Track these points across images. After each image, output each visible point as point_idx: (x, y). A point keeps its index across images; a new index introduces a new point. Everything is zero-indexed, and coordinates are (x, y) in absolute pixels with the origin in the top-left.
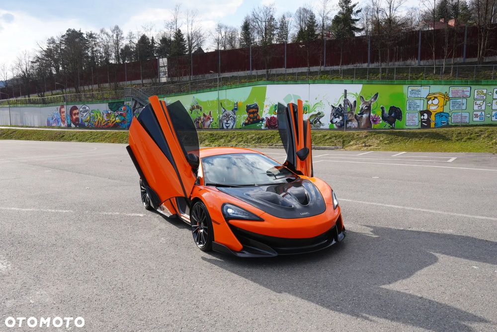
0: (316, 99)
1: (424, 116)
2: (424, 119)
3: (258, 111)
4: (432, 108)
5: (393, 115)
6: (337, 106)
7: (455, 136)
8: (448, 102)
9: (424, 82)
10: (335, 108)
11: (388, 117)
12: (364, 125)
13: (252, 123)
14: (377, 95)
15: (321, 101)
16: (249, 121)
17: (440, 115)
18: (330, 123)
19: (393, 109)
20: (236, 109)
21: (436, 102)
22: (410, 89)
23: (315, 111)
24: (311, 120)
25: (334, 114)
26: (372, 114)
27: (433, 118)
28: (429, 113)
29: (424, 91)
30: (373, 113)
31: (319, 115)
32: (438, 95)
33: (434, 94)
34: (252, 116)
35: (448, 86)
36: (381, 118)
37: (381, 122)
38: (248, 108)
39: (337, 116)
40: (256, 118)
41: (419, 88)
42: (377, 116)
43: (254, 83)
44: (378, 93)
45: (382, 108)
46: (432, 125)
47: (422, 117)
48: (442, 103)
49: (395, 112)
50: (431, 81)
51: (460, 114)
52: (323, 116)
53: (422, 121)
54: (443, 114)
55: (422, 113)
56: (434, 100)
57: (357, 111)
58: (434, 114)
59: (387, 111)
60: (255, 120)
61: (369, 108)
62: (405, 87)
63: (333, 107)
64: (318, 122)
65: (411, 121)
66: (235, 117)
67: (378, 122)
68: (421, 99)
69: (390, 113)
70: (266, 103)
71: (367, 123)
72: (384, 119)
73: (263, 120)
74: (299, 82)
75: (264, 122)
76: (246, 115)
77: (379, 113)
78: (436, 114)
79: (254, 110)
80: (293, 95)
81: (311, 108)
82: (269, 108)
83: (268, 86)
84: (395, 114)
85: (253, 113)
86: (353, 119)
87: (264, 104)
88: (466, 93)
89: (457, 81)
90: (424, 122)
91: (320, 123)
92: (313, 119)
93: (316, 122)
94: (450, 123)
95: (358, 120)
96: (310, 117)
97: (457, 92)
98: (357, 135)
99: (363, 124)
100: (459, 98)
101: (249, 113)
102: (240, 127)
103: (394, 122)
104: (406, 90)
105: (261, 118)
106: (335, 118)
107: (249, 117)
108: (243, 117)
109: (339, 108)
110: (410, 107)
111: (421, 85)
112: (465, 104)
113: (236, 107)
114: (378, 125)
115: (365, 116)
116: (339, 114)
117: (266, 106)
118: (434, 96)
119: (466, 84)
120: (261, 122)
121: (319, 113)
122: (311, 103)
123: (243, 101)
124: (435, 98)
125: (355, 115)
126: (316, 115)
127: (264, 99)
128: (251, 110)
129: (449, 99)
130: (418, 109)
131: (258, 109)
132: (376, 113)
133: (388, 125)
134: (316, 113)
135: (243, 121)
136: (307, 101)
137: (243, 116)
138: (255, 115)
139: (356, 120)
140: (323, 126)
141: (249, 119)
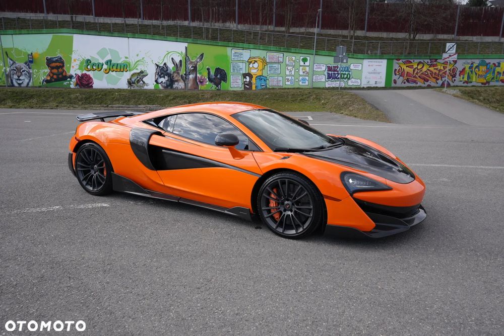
0: (137, 55)
1: (246, 78)
2: (246, 81)
3: (63, 66)
4: (253, 72)
5: (219, 76)
6: (162, 65)
7: (290, 97)
8: (266, 67)
9: (245, 45)
10: (160, 67)
11: (214, 79)
12: (191, 86)
13: (56, 80)
14: (202, 55)
15: (143, 58)
16: (52, 77)
17: (260, 78)
18: (155, 83)
19: (218, 71)
20: (31, 62)
21: (256, 65)
22: (234, 51)
23: (137, 69)
24: (133, 80)
25: (158, 73)
26: (198, 75)
27: (254, 81)
28: (251, 76)
29: (246, 54)
30: (200, 73)
31: (142, 74)
32: (257, 59)
33: (254, 58)
34: (55, 71)
35: (265, 52)
36: (207, 79)
37: (207, 83)
38: (49, 62)
39: (162, 76)
40: (62, 73)
41: (241, 51)
42: (203, 78)
43: (55, 30)
44: (203, 54)
45: (208, 69)
46: (254, 88)
47: (245, 80)
48: (261, 68)
49: (221, 74)
50: (252, 46)
51: (277, 78)
52: (147, 75)
53: (245, 84)
54: (261, 77)
55: (245, 75)
56: (254, 63)
57: (182, 72)
58: (254, 77)
59: (212, 73)
60: (60, 76)
61: (195, 68)
62: (229, 49)
63: (157, 66)
64: (141, 82)
65: (235, 83)
66: (31, 71)
67: (205, 83)
68: (243, 62)
69: (216, 75)
70: (74, 56)
71: (194, 84)
72: (210, 80)
73: (71, 77)
74: (116, 34)
75: (73, 80)
76: (47, 70)
77: (205, 74)
78: (256, 77)
79: (58, 64)
80: (109, 49)
81: (132, 66)
82: (78, 63)
83: (75, 36)
84: (220, 76)
85: (57, 68)
86: (180, 80)
87: (71, 58)
88: (279, 58)
89: (272, 48)
90: (246, 84)
91: (144, 82)
92: (135, 78)
93: (138, 82)
94: (268, 86)
95: (184, 81)
96: (132, 75)
97: (272, 58)
98: (202, 96)
99: (189, 85)
100: (275, 63)
101: (52, 68)
102: (39, 85)
103: (220, 84)
104: (231, 52)
105: (68, 74)
106: (161, 77)
107: (51, 72)
108: (42, 73)
109: (163, 67)
110: (234, 70)
111: (243, 48)
112: (279, 70)
113: (31, 60)
114: (205, 86)
115: (191, 76)
116: (165, 73)
117: (75, 60)
118: (254, 60)
119: (280, 51)
120: (69, 79)
121: (142, 72)
122: (132, 60)
123: (40, 52)
124: (256, 61)
125: (182, 75)
126: (139, 74)
127: (71, 51)
128: (54, 65)
129: (267, 63)
130: (241, 72)
131: (63, 63)
132: (202, 74)
133: (214, 86)
134: (139, 71)
135: (42, 78)
136: (126, 58)
137: (42, 71)
138: (60, 70)
139: (182, 80)
140: (147, 86)
141: (51, 75)
